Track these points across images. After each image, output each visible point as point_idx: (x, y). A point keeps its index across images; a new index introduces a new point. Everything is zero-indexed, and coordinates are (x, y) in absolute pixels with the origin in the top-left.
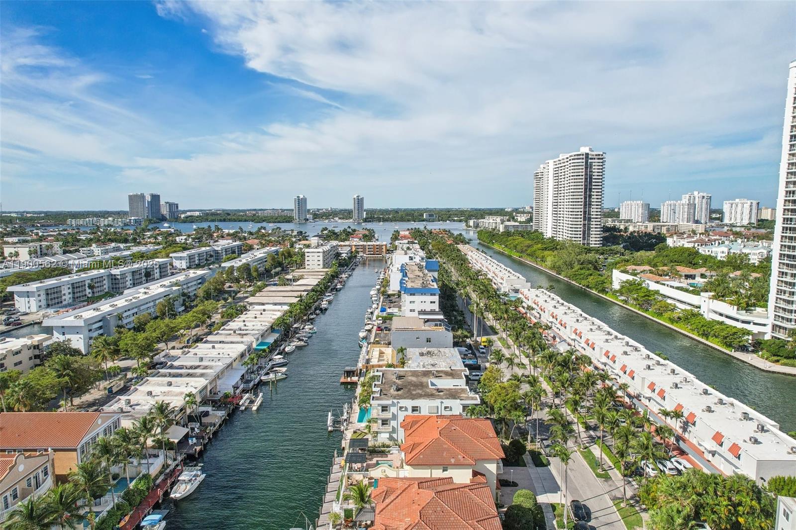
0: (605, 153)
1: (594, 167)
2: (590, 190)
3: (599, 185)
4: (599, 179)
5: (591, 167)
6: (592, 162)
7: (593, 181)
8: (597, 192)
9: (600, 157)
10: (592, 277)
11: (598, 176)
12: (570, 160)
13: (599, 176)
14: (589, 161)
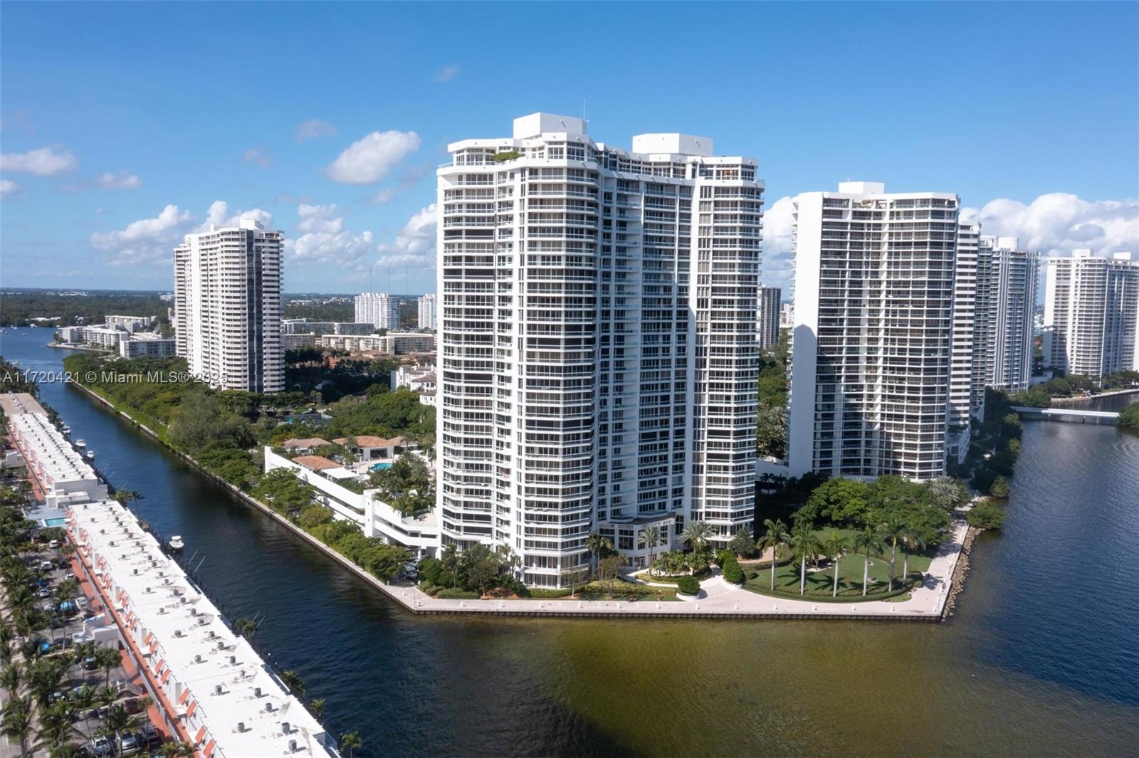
0: (283, 232)
1: (263, 256)
2: (260, 293)
3: (273, 287)
4: (274, 275)
5: (259, 256)
6: (260, 247)
7: (264, 278)
8: (271, 298)
9: (273, 238)
10: (231, 462)
11: (271, 270)
12: (222, 240)
13: (274, 270)
14: (255, 244)
